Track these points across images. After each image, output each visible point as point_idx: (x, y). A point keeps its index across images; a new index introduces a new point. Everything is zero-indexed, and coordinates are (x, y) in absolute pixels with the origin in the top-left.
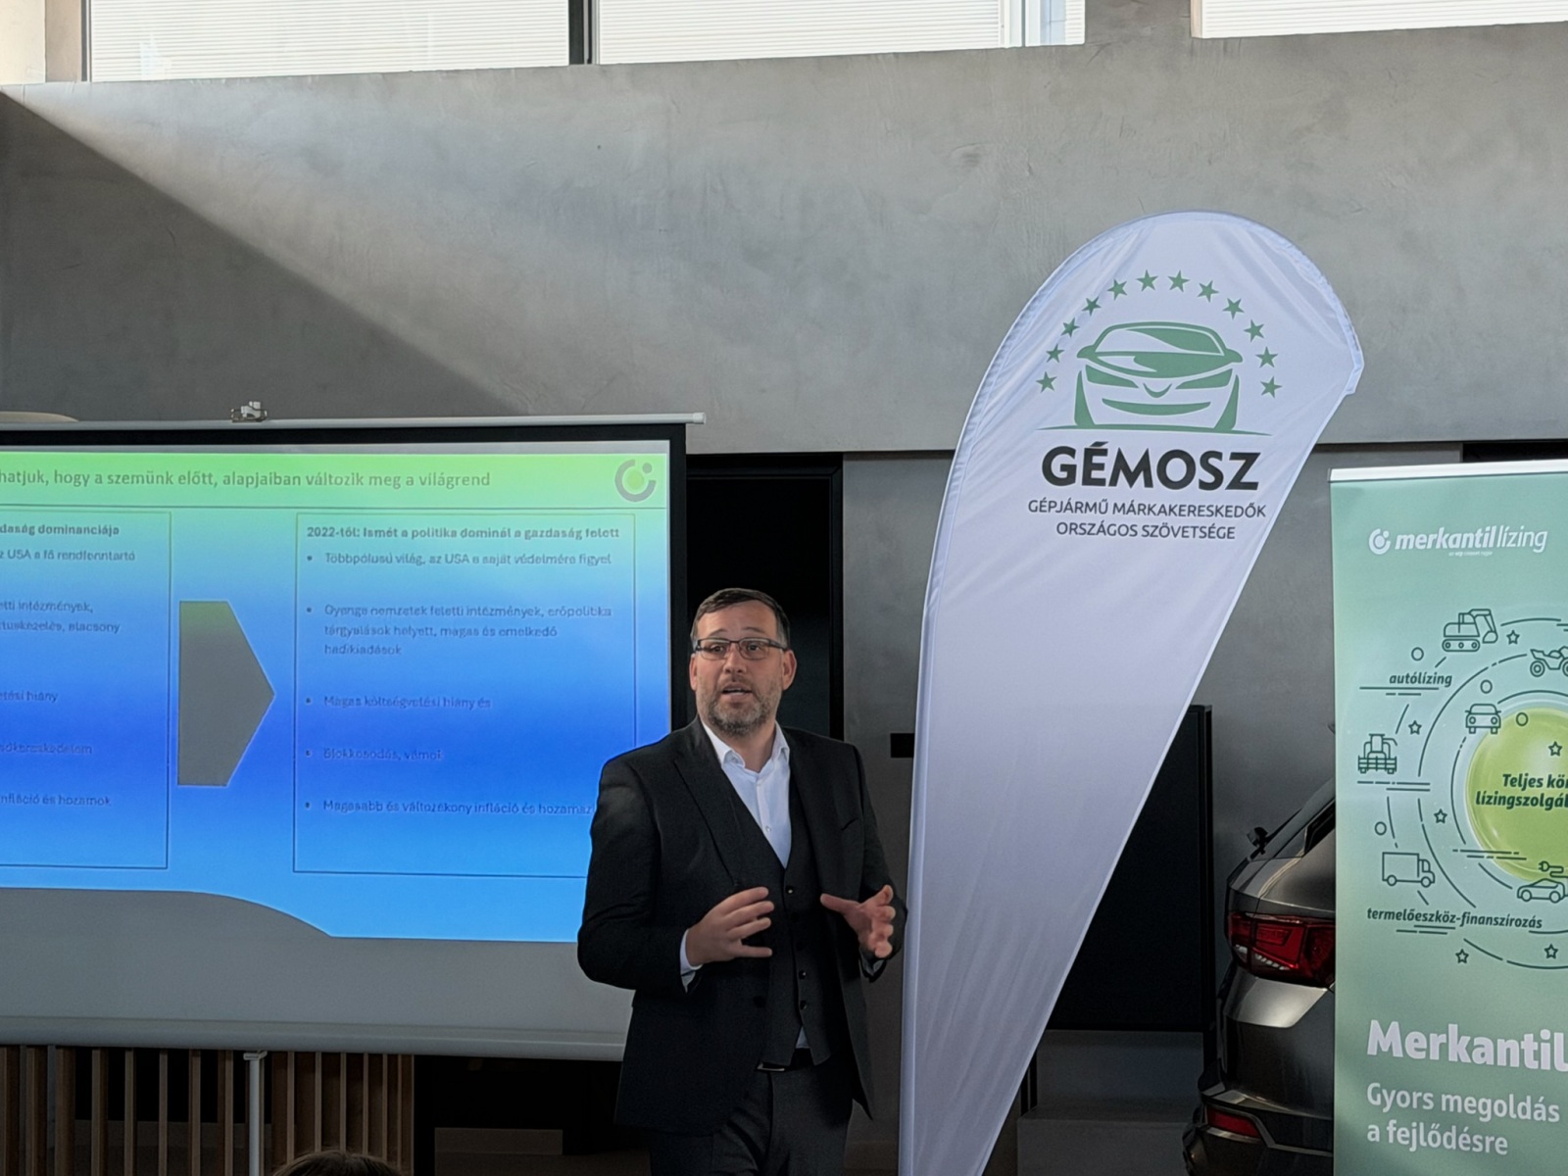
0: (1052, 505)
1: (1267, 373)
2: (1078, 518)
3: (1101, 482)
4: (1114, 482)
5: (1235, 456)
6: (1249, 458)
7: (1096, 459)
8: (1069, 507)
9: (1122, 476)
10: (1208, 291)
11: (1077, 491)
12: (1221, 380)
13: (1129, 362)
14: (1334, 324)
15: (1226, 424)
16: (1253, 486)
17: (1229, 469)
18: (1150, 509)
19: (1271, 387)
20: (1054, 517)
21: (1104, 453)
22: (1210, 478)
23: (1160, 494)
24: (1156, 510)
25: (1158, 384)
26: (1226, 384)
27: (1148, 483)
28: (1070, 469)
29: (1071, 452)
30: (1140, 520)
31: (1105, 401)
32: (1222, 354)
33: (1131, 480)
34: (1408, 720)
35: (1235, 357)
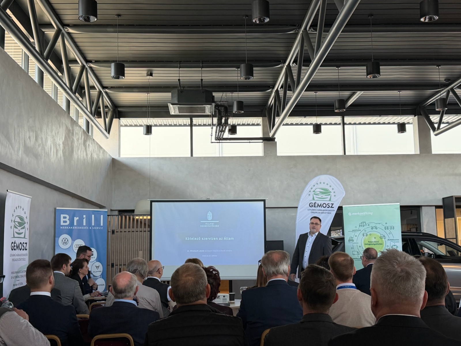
0: (310, 209)
1: (334, 194)
2: (314, 211)
3: (316, 207)
5: (331, 204)
6: (333, 204)
7: (315, 204)
8: (312, 210)
9: (318, 206)
10: (327, 184)
11: (313, 208)
12: (329, 195)
13: (319, 193)
14: (342, 188)
15: (330, 200)
16: (333, 207)
17: (330, 205)
19: (335, 196)
20: (310, 211)
21: (316, 203)
22: (328, 207)
23: (323, 208)
24: (322, 210)
25: (322, 195)
27: (321, 207)
28: (312, 205)
29: (312, 203)
30: (320, 211)
31: (316, 197)
32: (329, 192)
33: (319, 207)
34: (355, 235)
35: (331, 192)
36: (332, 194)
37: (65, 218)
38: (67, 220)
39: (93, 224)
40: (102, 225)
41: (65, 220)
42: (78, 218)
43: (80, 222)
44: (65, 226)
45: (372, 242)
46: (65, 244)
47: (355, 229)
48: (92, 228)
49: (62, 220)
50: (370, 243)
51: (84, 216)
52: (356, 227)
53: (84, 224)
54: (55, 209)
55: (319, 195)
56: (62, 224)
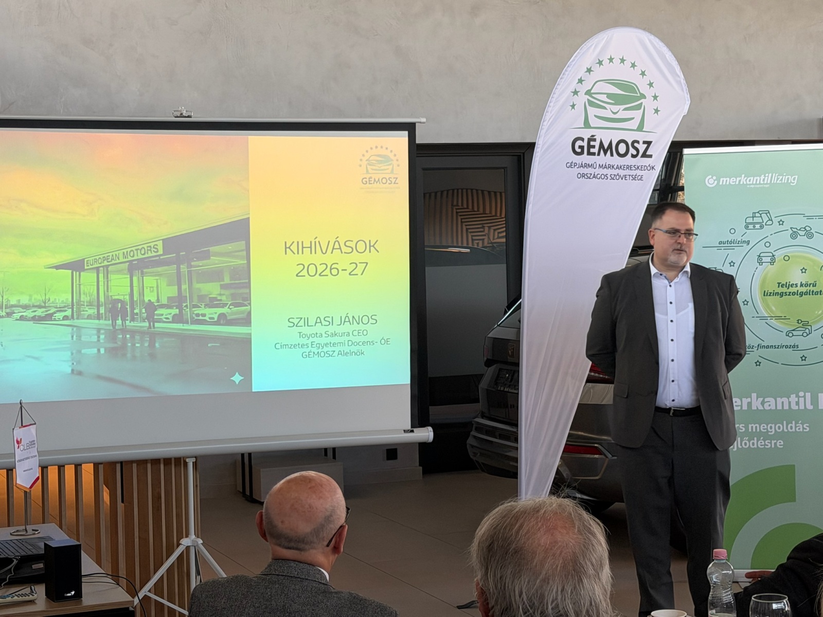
0: (575, 164)
1: (655, 104)
2: (585, 171)
3: (594, 154)
4: (599, 154)
5: (644, 142)
6: (648, 143)
7: (592, 143)
8: (582, 166)
9: (602, 151)
10: (633, 65)
11: (585, 158)
12: (638, 107)
13: (604, 98)
14: (680, 82)
15: (640, 128)
16: (650, 156)
17: (642, 148)
18: (613, 167)
20: (576, 170)
21: (595, 140)
22: (635, 153)
23: (616, 161)
24: (615, 167)
25: (615, 108)
26: (640, 109)
27: (612, 155)
28: (582, 147)
29: (583, 140)
30: (609, 172)
31: (595, 116)
32: (639, 95)
33: (605, 153)
34: (728, 261)
35: (644, 97)
36: (648, 103)
45: (792, 285)
47: (730, 237)
50: (784, 290)
52: (733, 231)
55: (605, 108)
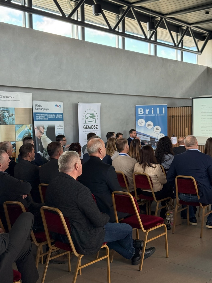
37: (141, 110)
38: (142, 111)
39: (158, 113)
40: (164, 113)
41: (141, 111)
42: (148, 110)
43: (150, 112)
44: (141, 114)
46: (141, 124)
48: (157, 115)
49: (139, 111)
51: (153, 109)
53: (153, 113)
54: (135, 106)
56: (139, 113)
